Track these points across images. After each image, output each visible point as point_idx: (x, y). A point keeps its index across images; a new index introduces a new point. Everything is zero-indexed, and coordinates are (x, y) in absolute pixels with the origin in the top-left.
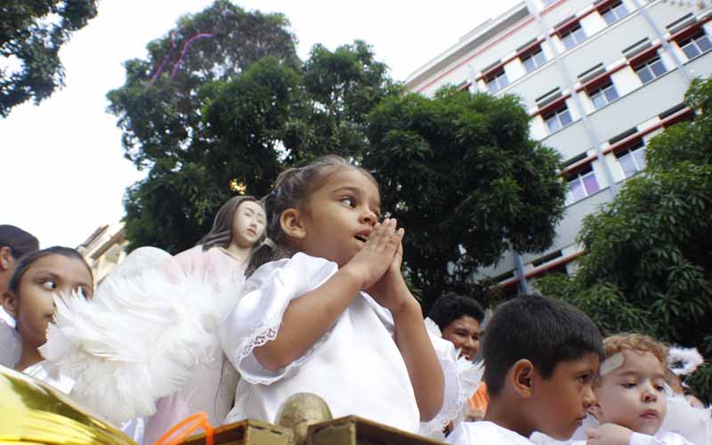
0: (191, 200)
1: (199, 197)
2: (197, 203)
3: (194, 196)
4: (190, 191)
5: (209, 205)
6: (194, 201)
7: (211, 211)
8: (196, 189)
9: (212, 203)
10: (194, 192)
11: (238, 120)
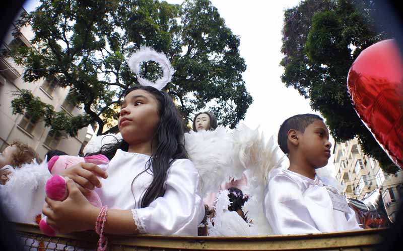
0: (332, 98)
1: (335, 94)
2: (335, 97)
3: (332, 95)
4: (328, 94)
5: (341, 94)
6: (334, 97)
7: (343, 96)
8: (330, 91)
9: (342, 92)
10: (330, 93)
11: (323, 50)
